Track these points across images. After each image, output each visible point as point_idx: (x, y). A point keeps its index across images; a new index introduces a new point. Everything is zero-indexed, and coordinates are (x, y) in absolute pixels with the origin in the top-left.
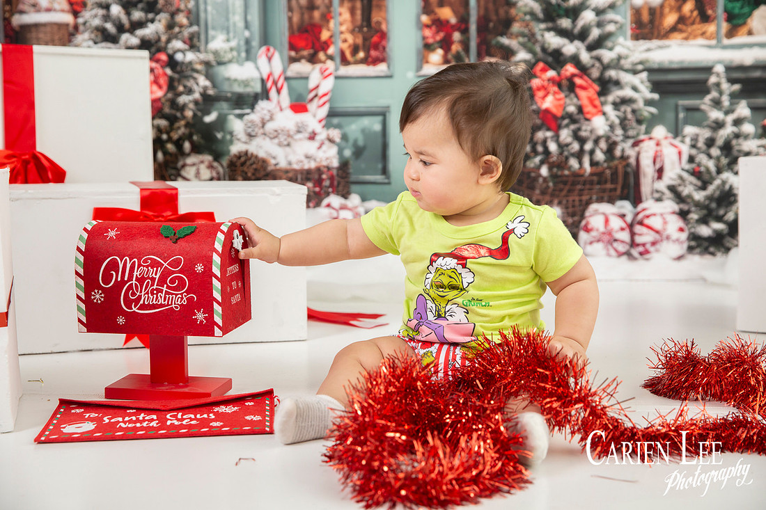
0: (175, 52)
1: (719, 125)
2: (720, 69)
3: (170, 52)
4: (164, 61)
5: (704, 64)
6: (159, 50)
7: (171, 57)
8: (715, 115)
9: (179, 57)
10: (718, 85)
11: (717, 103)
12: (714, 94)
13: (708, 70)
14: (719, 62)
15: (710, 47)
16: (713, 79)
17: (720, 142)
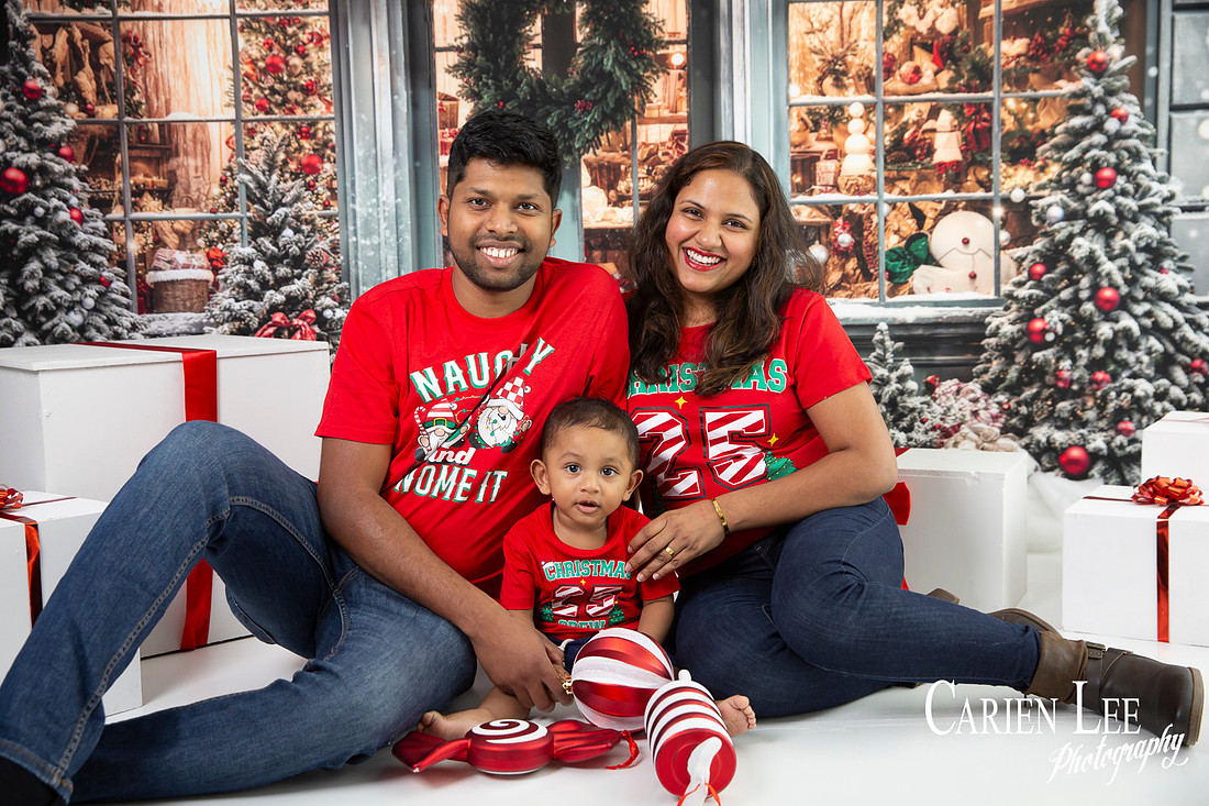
0: (323, 309)
1: (884, 382)
2: (883, 326)
3: (319, 309)
4: (312, 318)
5: (868, 322)
6: (306, 307)
7: (319, 314)
8: (881, 371)
9: (328, 314)
10: (882, 342)
11: (881, 360)
12: (879, 351)
13: (873, 327)
14: (883, 320)
15: (872, 304)
16: (877, 337)
17: (885, 399)
